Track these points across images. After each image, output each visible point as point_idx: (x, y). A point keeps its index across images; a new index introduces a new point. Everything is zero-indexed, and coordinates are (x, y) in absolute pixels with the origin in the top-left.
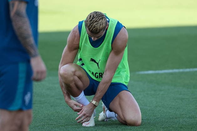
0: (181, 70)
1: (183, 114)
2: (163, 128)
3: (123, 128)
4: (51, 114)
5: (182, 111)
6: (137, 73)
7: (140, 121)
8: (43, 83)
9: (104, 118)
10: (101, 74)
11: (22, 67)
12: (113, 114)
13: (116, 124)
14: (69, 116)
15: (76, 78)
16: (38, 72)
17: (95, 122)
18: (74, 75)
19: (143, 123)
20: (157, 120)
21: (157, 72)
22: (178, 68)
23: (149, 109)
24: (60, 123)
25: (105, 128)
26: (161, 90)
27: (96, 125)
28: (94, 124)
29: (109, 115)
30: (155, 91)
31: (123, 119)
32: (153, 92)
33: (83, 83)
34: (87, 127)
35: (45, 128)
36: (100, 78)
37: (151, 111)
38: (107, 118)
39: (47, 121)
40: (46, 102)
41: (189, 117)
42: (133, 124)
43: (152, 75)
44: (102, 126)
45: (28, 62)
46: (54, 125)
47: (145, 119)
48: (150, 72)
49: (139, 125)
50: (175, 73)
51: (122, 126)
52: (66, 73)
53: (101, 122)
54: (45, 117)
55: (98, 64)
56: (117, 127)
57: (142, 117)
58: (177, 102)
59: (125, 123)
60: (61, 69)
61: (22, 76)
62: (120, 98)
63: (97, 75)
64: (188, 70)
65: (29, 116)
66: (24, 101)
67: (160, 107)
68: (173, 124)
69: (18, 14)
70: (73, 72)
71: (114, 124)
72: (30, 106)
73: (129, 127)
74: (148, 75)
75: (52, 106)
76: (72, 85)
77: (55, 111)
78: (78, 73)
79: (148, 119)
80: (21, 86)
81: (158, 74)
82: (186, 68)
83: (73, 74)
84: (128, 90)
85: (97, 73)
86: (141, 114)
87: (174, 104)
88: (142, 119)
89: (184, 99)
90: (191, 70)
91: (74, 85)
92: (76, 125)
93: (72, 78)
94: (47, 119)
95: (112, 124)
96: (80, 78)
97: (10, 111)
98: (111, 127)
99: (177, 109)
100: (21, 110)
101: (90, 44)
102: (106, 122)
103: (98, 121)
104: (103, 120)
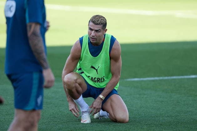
0: (161, 78)
1: (163, 114)
2: (146, 125)
3: (114, 124)
4: (56, 113)
5: (162, 111)
6: (125, 80)
7: (128, 119)
8: (52, 89)
9: (98, 116)
10: (99, 79)
11: (36, 76)
12: (105, 113)
13: (108, 121)
14: (70, 115)
15: (77, 85)
16: (49, 82)
17: (91, 119)
18: (76, 82)
19: (130, 121)
20: (142, 118)
21: (142, 79)
22: (159, 76)
23: (135, 109)
24: (63, 121)
25: (99, 124)
26: (145, 94)
27: (92, 122)
28: (91, 121)
29: (102, 114)
30: (140, 95)
31: (114, 118)
32: (138, 96)
33: (82, 88)
34: (84, 124)
35: (51, 124)
36: (98, 82)
37: (136, 111)
38: (100, 116)
39: (52, 118)
40: (51, 103)
41: (168, 116)
42: (122, 122)
43: (137, 82)
44: (97, 123)
45: (41, 72)
46: (58, 122)
47: (132, 117)
48: (136, 79)
49: (127, 122)
50: (156, 80)
51: (113, 123)
52: (70, 81)
53: (97, 120)
54: (50, 116)
55: (97, 70)
56: (109, 124)
57: (129, 116)
58: (157, 104)
59: (115, 121)
60: (65, 77)
61: (35, 82)
62: (112, 100)
63: (95, 79)
64: (166, 78)
65: (38, 115)
66: (37, 103)
67: (144, 108)
68: (155, 122)
69: (34, 34)
70: (75, 80)
71: (106, 121)
72: (41, 107)
73: (119, 124)
74: (134, 81)
75: (56, 106)
76: (74, 90)
77: (58, 111)
78: (79, 81)
79: (134, 118)
80: (34, 91)
81: (142, 81)
82: (166, 76)
83: (74, 82)
84: (118, 93)
85: (96, 78)
86: (128, 114)
87: (155, 105)
88: (129, 118)
89: (163, 101)
90: (169, 78)
91: (75, 91)
92: (76, 121)
93: (74, 85)
94: (52, 117)
95: (105, 121)
96: (80, 84)
97: (26, 111)
98: (104, 123)
99: (158, 109)
100: (34, 110)
101: (90, 55)
102: (100, 120)
103: (94, 119)
104: (98, 118)
